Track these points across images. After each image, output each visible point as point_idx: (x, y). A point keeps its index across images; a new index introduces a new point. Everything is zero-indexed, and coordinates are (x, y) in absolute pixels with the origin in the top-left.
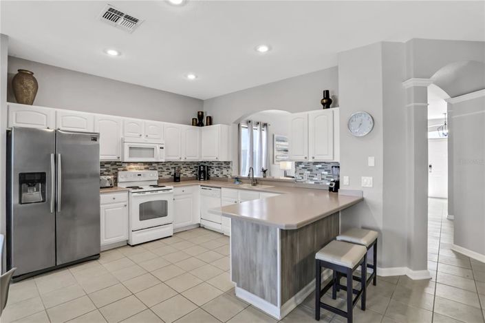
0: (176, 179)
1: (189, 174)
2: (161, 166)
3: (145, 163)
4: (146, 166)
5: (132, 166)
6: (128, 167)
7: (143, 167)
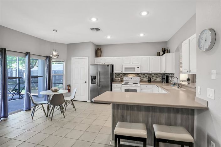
0: (150, 81)
1: (158, 79)
2: (143, 75)
3: (135, 74)
4: (136, 75)
5: (130, 75)
6: (128, 75)
7: (135, 75)
